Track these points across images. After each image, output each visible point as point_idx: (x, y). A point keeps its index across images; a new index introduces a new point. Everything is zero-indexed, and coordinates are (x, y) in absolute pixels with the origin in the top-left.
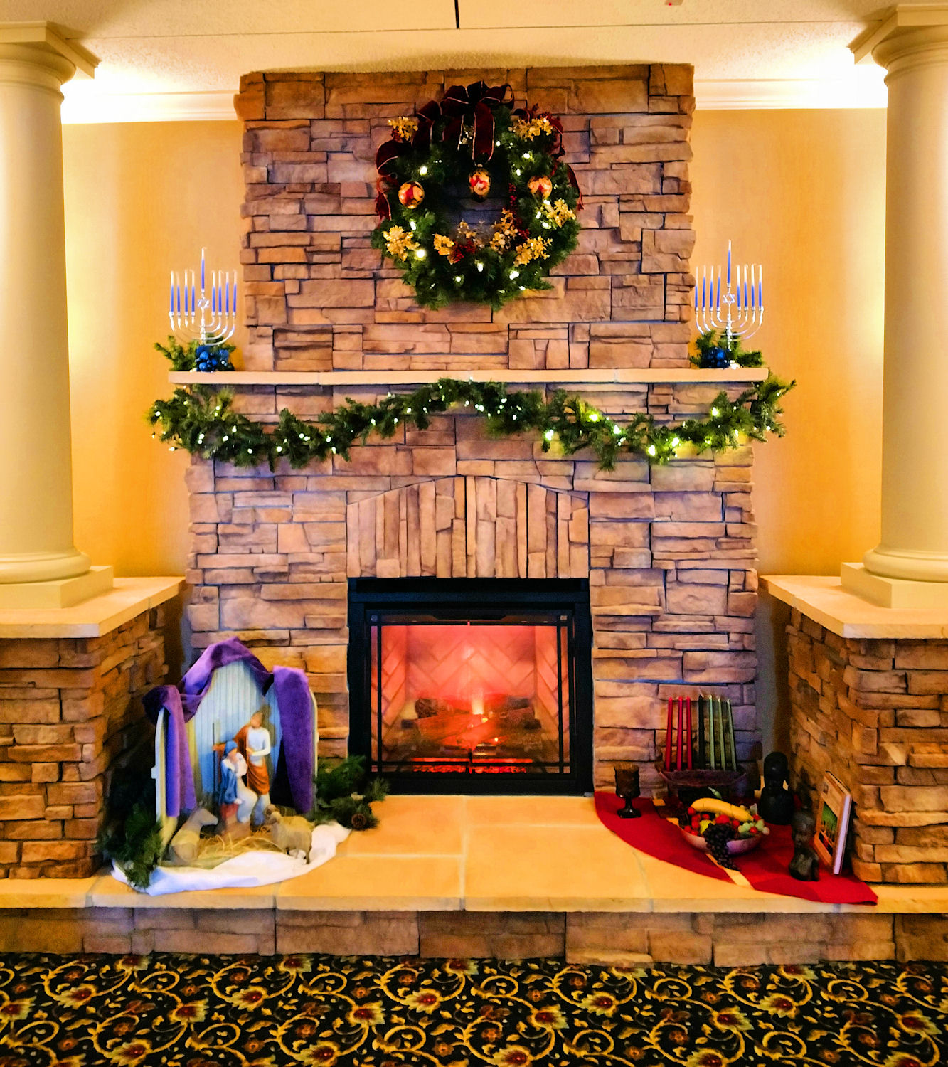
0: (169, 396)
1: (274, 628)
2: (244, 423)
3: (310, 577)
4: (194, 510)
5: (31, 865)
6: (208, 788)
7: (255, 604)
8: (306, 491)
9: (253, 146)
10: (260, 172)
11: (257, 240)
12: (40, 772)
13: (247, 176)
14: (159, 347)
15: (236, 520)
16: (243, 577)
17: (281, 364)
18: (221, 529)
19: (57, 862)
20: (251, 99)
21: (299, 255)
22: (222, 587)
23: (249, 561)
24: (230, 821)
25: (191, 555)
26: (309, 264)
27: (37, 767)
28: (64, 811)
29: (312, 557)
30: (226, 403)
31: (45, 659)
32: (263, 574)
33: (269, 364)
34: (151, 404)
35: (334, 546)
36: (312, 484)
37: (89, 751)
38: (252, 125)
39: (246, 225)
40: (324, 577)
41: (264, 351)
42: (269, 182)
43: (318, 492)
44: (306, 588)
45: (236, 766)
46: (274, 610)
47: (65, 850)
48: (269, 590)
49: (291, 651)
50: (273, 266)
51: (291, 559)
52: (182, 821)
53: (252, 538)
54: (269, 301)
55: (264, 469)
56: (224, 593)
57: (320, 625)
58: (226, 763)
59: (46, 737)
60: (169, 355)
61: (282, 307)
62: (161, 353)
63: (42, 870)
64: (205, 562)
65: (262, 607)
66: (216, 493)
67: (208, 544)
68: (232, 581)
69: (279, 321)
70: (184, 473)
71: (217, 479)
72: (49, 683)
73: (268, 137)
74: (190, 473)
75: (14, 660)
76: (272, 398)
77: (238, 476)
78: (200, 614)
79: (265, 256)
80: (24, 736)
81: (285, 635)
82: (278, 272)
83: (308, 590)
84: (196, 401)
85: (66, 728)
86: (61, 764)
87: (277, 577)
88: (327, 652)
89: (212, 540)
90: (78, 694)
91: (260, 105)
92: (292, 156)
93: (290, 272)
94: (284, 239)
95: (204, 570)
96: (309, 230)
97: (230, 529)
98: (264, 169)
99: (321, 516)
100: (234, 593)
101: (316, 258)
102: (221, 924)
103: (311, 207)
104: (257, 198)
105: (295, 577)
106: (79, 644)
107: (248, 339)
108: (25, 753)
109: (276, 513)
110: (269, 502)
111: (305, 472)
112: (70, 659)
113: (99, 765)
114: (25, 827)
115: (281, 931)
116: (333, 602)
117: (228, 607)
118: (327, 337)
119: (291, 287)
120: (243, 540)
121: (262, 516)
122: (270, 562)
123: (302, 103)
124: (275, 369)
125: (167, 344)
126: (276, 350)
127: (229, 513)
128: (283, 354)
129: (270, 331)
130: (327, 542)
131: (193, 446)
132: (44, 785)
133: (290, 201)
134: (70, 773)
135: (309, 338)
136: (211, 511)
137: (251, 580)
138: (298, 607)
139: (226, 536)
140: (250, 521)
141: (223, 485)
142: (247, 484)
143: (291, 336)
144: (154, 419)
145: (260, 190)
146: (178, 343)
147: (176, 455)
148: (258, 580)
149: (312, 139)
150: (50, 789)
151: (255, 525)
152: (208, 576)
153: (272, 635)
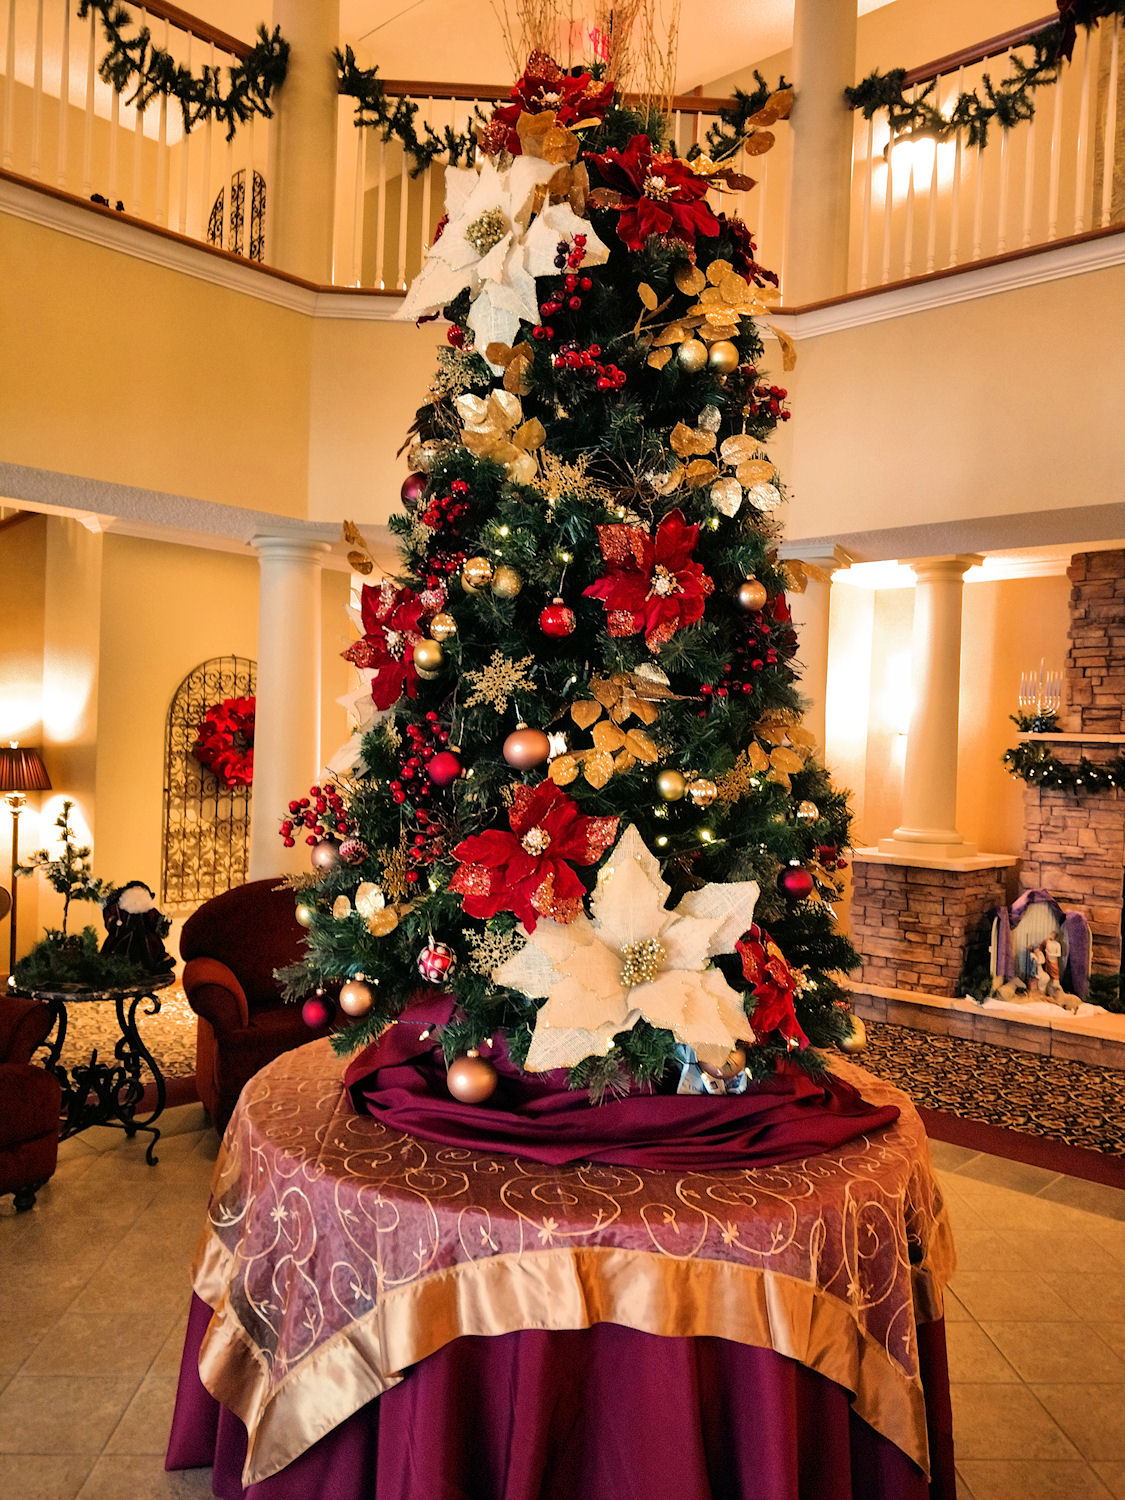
0: (1015, 747)
1: (1074, 892)
2: (1058, 765)
3: (1098, 863)
4: (1027, 815)
5: (924, 986)
6: (1022, 969)
7: (1061, 877)
8: (1098, 809)
9: (1077, 596)
10: (1081, 612)
11: (1075, 653)
12: (931, 939)
13: (1072, 614)
14: (1011, 717)
15: (1052, 823)
16: (1055, 858)
17: (1086, 729)
18: (1042, 828)
19: (937, 987)
20: (1077, 569)
21: (1102, 662)
22: (1043, 863)
23: (1059, 849)
24: (1033, 987)
25: (1024, 843)
26: (1108, 667)
27: (930, 936)
28: (942, 961)
29: (1100, 851)
30: (1047, 752)
31: (935, 880)
32: (1067, 858)
33: (1079, 729)
34: (1004, 751)
35: (1115, 845)
36: (1102, 805)
37: (956, 932)
38: (1077, 584)
39: (1069, 644)
40: (1107, 864)
41: (1075, 721)
42: (1086, 617)
43: (1106, 810)
44: (1095, 869)
45: (1040, 959)
46: (1074, 881)
47: (941, 981)
48: (1070, 869)
49: (1084, 907)
50: (1085, 669)
51: (1085, 851)
52: (1005, 982)
53: (1062, 835)
54: (1081, 690)
55: (1071, 794)
56: (1044, 867)
57: (1103, 894)
58: (1032, 955)
59: (935, 921)
60: (1017, 722)
61: (1088, 694)
62: (1012, 721)
63: (930, 989)
64: (1032, 847)
65: (1067, 878)
66: (1041, 806)
67: (1035, 837)
68: (1047, 860)
69: (1086, 702)
70: (1021, 794)
71: (1042, 798)
72: (938, 894)
73: (1087, 590)
74: (1025, 793)
75: (921, 879)
76: (1079, 750)
77: (1055, 798)
78: (1028, 878)
79: (1080, 663)
80: (924, 920)
81: (1081, 897)
82: (1088, 673)
83: (1095, 871)
84: (1032, 750)
85: (946, 918)
86: (942, 936)
87: (1078, 861)
88: (1106, 911)
89: (1037, 834)
90: (953, 901)
91: (1083, 572)
92: (1101, 602)
93: (1095, 672)
94: (1092, 652)
95: (1032, 852)
96: (1110, 645)
97: (1049, 829)
98: (1083, 611)
99: (1107, 826)
100: (1049, 868)
101: (1113, 663)
102: (1021, 1034)
103: (1111, 632)
104: (1077, 627)
105: (1088, 862)
106: (954, 874)
107: (1066, 712)
108: (924, 928)
109: (1078, 821)
110: (1074, 814)
111: (1097, 797)
112: (950, 883)
113: (961, 941)
114: (922, 966)
115: (1054, 1043)
116: (1113, 880)
117: (1045, 876)
118: (1118, 712)
119: (1095, 682)
120: (1057, 836)
121: (1069, 822)
122: (1073, 851)
123: (1110, 568)
124: (1082, 732)
125: (1017, 716)
126: (1083, 720)
127: (1048, 819)
128: (1088, 722)
129: (1080, 709)
130: (1110, 842)
131: (1027, 777)
132: (933, 946)
133: (1100, 629)
134: (946, 942)
135: (1105, 713)
136: (1037, 817)
137: (1060, 861)
138: (1089, 881)
139: (1046, 832)
140: (1061, 825)
141: (1045, 802)
142: (1060, 802)
143: (1094, 711)
144: (1006, 760)
145: (1080, 623)
146: (1024, 715)
147: (1017, 782)
148: (1065, 861)
149: (1115, 590)
150: (936, 949)
151: (1064, 828)
152: (1034, 856)
153: (1072, 896)
